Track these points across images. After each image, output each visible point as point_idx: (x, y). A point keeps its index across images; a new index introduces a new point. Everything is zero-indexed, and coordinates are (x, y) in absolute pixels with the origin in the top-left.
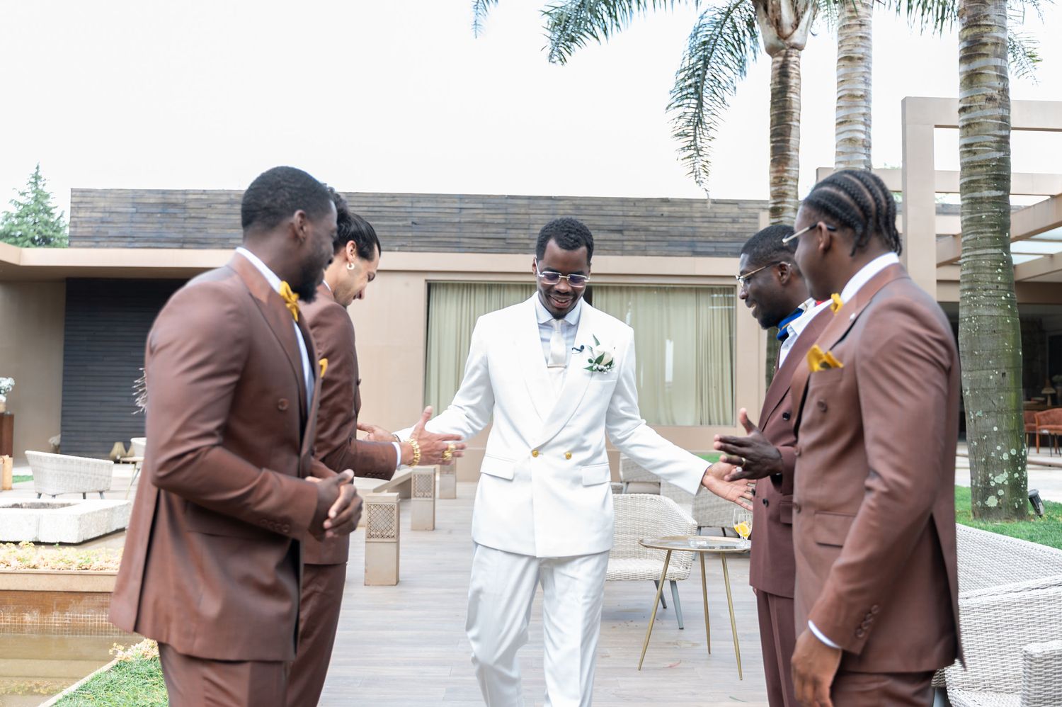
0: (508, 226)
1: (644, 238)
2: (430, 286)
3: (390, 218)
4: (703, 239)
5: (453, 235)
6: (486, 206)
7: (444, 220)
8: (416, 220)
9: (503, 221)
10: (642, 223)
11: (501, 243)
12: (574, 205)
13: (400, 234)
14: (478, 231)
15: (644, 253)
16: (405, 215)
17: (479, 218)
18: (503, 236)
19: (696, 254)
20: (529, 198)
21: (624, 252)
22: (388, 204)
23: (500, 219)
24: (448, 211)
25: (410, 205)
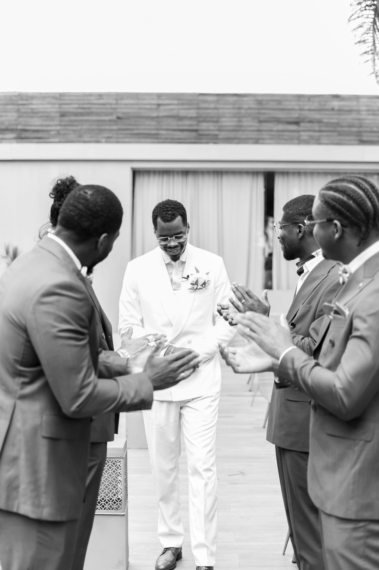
0: (199, 119)
1: (317, 128)
2: (135, 173)
3: (97, 114)
4: (369, 129)
5: (152, 127)
6: (181, 102)
7: (144, 115)
8: (120, 115)
9: (195, 115)
10: (316, 116)
11: (194, 134)
12: (257, 100)
13: (107, 127)
14: (174, 124)
15: (318, 142)
16: (111, 111)
17: (175, 113)
18: (195, 128)
19: (362, 142)
20: (218, 95)
21: (300, 141)
22: (96, 102)
23: (193, 113)
24: (148, 107)
25: (114, 102)
